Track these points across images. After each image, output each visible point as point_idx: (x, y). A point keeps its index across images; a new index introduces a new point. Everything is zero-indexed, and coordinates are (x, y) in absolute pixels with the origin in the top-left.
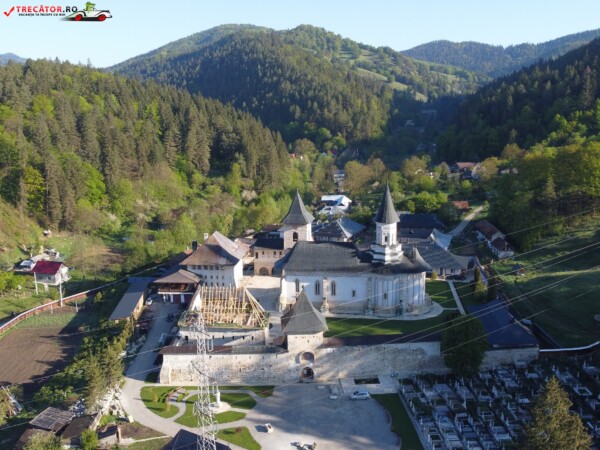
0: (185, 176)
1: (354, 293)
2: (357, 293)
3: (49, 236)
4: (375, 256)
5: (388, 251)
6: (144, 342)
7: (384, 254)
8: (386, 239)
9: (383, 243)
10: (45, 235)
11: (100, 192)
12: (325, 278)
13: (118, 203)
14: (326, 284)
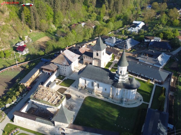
0: (87, 7)
1: (106, 90)
3: (31, 32)
4: (116, 78)
5: (120, 77)
6: (25, 96)
7: (119, 78)
8: (121, 72)
9: (119, 73)
10: (30, 31)
11: (51, 16)
12: (95, 82)
13: (57, 20)
14: (95, 84)
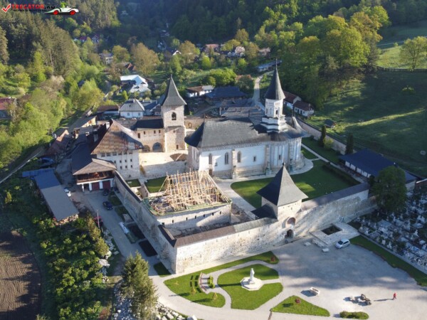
1: (255, 159)
2: (257, 159)
4: (269, 127)
5: (279, 122)
7: (277, 125)
8: (277, 112)
12: (234, 150)
14: (235, 154)
